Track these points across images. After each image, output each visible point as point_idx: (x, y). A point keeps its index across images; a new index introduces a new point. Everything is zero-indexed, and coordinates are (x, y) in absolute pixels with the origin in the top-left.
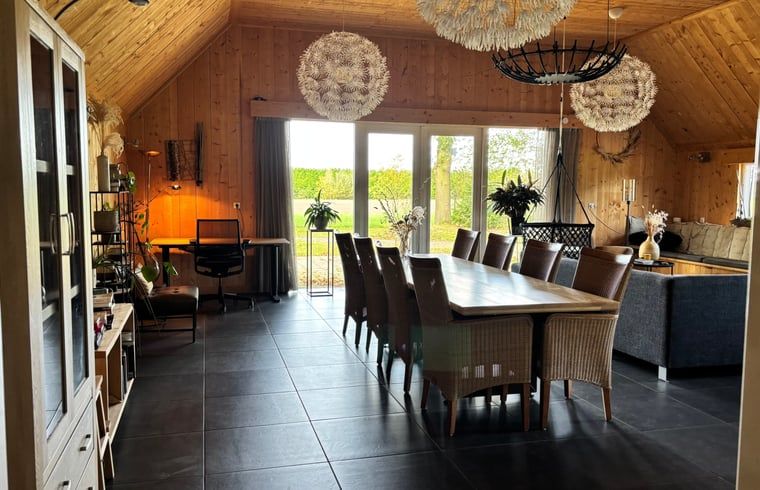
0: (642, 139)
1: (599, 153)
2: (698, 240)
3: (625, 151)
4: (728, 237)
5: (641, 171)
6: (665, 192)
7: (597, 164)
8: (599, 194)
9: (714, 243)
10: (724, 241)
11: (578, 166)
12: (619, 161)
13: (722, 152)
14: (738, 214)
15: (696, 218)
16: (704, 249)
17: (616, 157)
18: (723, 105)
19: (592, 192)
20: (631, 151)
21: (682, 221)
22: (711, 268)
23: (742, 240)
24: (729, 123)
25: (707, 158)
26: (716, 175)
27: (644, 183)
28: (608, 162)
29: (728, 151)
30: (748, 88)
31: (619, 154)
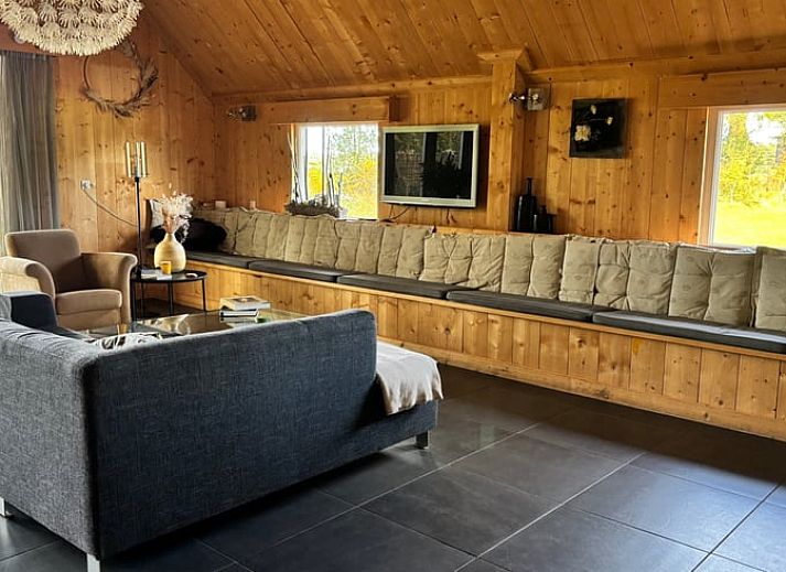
0: (160, 81)
1: (91, 99)
2: (246, 234)
3: (135, 99)
4: (282, 230)
5: (163, 130)
6: (202, 163)
7: (89, 118)
8: (98, 167)
9: (266, 237)
10: (278, 236)
11: (55, 120)
12: (125, 114)
13: (269, 106)
14: (293, 196)
15: (244, 202)
16: (254, 248)
17: (120, 107)
18: (262, 35)
19: (86, 162)
20: (144, 99)
21: (228, 206)
22: (260, 276)
23: (298, 234)
24: (272, 64)
25: (251, 115)
26: (265, 139)
27: (168, 150)
28: (109, 115)
29: (275, 105)
30: (290, 8)
31: (125, 104)
